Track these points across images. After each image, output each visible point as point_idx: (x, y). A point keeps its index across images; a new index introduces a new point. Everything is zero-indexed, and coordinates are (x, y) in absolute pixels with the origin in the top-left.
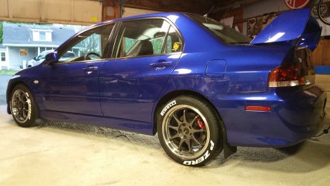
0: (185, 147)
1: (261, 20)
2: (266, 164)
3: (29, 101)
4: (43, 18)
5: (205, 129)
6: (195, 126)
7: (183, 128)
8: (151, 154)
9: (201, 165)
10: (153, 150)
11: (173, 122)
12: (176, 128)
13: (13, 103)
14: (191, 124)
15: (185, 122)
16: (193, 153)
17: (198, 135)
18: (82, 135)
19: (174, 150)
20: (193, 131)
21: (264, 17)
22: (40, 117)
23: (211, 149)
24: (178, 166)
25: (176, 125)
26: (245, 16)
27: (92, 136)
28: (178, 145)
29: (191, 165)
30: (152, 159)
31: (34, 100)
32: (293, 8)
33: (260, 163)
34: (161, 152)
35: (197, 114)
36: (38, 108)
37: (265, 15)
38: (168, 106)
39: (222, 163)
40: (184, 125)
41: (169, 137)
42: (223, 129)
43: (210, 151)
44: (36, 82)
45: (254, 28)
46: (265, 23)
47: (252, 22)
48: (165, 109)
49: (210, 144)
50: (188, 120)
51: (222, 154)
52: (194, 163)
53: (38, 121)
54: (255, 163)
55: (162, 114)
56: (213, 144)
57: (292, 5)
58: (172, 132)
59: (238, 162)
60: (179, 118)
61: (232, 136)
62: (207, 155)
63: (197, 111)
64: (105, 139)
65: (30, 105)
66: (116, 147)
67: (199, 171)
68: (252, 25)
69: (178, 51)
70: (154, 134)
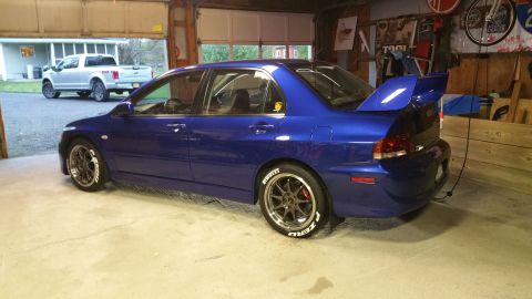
0: (290, 217)
1: (395, 24)
2: (377, 233)
3: (95, 160)
4: (86, 30)
5: (310, 199)
6: (300, 196)
7: (287, 198)
8: (252, 225)
9: (307, 236)
10: (254, 220)
11: (275, 191)
12: (280, 198)
13: (71, 161)
14: (296, 194)
15: (289, 191)
16: (298, 224)
17: (303, 206)
18: (166, 200)
19: (279, 221)
20: (299, 201)
21: (400, 21)
22: (110, 180)
23: (317, 220)
24: (282, 237)
25: (280, 194)
26: (373, 17)
27: (179, 203)
28: (281, 214)
29: (297, 237)
30: (253, 230)
31: (103, 159)
32: (438, 12)
33: (371, 232)
34: (262, 222)
35: (301, 184)
36: (108, 169)
37: (401, 17)
38: (270, 175)
39: (330, 233)
40: (288, 194)
41: (272, 207)
42: (329, 200)
43: (316, 223)
44: (105, 137)
45: (386, 36)
46: (400, 29)
47: (383, 26)
48: (267, 178)
49: (316, 216)
50: (292, 190)
51: (328, 225)
52: (299, 234)
53: (109, 184)
54: (366, 232)
55: (264, 182)
56: (318, 215)
57: (436, 8)
58: (276, 202)
59: (347, 231)
60: (282, 186)
61: (338, 207)
62: (313, 226)
63: (301, 180)
64: (196, 206)
65: (97, 166)
66: (211, 217)
67: (305, 243)
68: (383, 31)
69: (280, 112)
70: (255, 203)
